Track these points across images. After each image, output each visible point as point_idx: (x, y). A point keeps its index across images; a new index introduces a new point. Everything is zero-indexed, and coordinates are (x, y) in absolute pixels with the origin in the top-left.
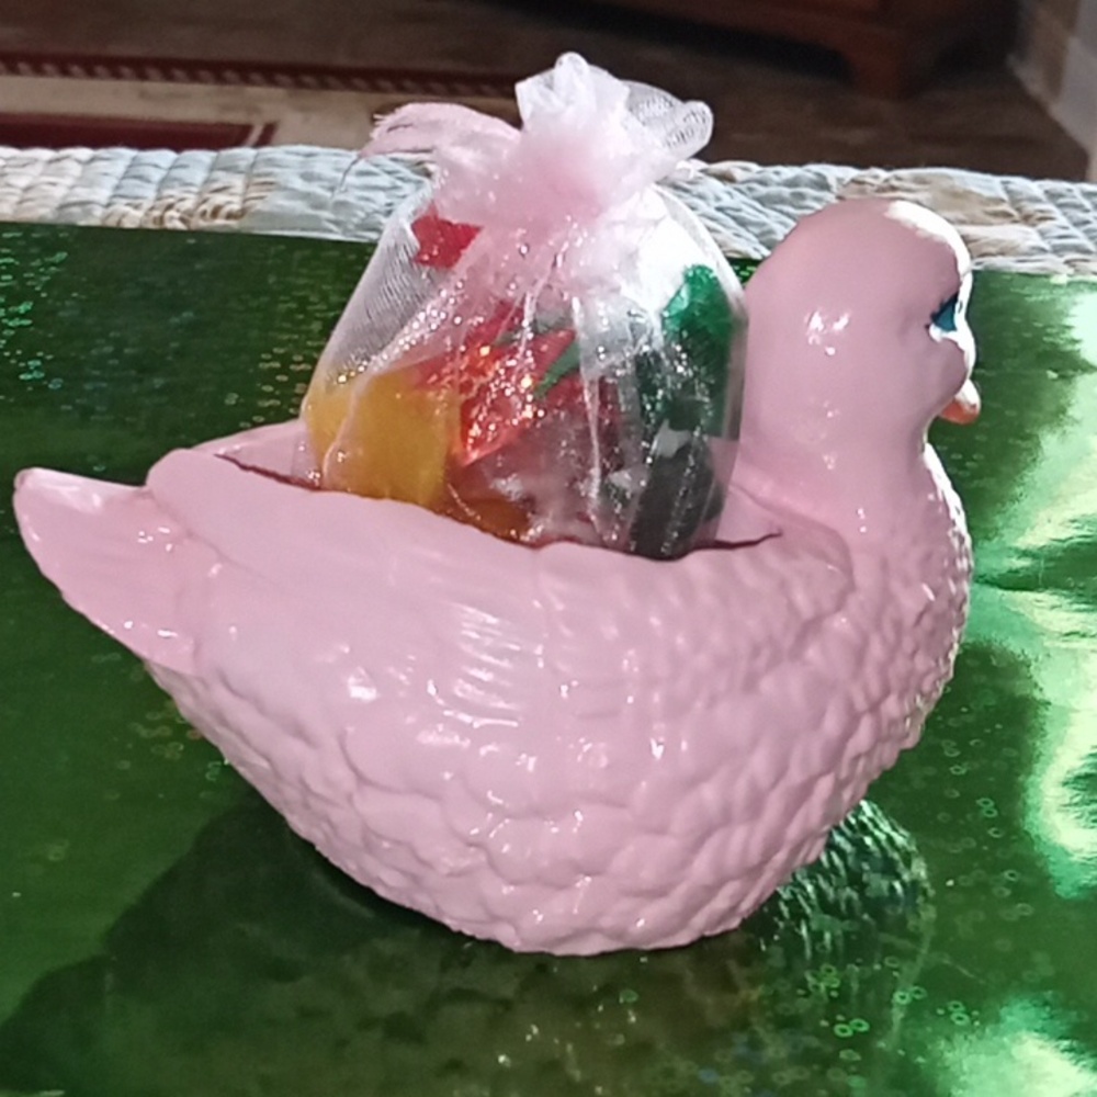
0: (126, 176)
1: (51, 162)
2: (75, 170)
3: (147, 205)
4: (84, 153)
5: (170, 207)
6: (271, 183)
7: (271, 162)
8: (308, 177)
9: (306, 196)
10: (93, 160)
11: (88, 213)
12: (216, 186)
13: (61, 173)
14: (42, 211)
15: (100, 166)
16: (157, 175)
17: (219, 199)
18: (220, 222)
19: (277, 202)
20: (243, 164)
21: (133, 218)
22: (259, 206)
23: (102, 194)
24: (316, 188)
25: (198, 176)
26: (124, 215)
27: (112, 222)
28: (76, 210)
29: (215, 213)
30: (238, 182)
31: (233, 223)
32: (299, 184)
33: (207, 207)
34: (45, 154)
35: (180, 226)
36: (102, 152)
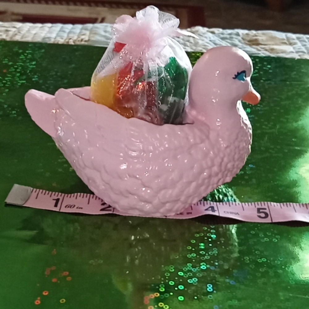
0: (60, 31)
1: (41, 27)
2: (47, 29)
3: (65, 38)
4: (49, 25)
5: (70, 39)
6: (96, 33)
7: (97, 28)
8: (105, 31)
9: (105, 36)
10: (51, 27)
11: (50, 40)
12: (82, 34)
13: (44, 30)
14: (38, 39)
15: (53, 28)
16: (67, 31)
17: (83, 37)
18: (83, 43)
19: (98, 38)
20: (89, 28)
21: (61, 41)
22: (93, 39)
23: (53, 35)
24: (107, 35)
25: (78, 31)
26: (59, 41)
27: (56, 42)
28: (47, 39)
29: (82, 40)
30: (88, 33)
31: (86, 43)
32: (103, 33)
33: (80, 39)
34: (39, 25)
35: (73, 43)
36: (54, 25)
